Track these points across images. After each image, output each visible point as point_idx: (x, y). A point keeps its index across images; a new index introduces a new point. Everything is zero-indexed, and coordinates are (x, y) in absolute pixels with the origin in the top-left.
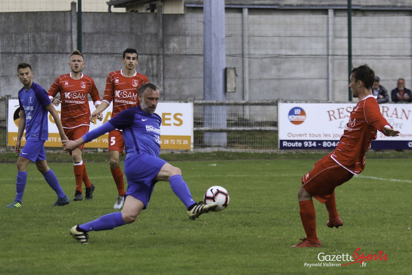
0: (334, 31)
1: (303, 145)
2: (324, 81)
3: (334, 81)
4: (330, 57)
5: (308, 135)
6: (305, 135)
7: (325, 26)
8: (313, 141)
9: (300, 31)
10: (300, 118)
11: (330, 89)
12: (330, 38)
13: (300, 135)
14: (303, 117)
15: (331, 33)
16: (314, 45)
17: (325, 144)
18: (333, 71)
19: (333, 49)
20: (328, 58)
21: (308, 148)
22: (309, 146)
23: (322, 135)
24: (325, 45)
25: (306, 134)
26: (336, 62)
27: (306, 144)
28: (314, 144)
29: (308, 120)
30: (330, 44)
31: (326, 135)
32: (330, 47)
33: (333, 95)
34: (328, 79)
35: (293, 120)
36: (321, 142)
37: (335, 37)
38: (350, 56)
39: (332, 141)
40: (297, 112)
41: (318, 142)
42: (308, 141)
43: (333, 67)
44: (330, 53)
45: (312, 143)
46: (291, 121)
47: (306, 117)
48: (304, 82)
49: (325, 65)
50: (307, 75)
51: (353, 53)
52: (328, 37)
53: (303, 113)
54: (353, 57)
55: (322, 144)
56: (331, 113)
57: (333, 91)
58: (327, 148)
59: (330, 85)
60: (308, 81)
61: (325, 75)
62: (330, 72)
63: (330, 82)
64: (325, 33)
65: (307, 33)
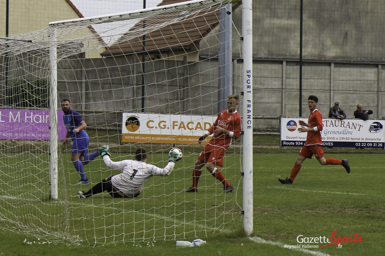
0: (286, 74)
1: (295, 144)
2: (279, 105)
3: (285, 105)
4: (283, 90)
6: (296, 138)
7: (281, 71)
9: (266, 74)
11: (283, 110)
12: (284, 79)
14: (295, 127)
15: (284, 75)
16: (274, 83)
18: (285, 99)
19: (286, 85)
21: (298, 146)
22: (299, 144)
24: (280, 83)
26: (287, 93)
27: (297, 143)
30: (284, 82)
32: (283, 84)
33: (285, 113)
34: (282, 103)
37: (287, 78)
38: (301, 90)
40: (292, 123)
42: (298, 141)
43: (285, 97)
44: (284, 87)
46: (288, 129)
47: (297, 127)
48: (268, 105)
49: (280, 95)
50: (270, 101)
51: (303, 88)
52: (282, 78)
53: (295, 124)
57: (285, 111)
59: (283, 107)
60: (270, 104)
61: (280, 101)
62: (283, 99)
64: (280, 76)
65: (270, 75)
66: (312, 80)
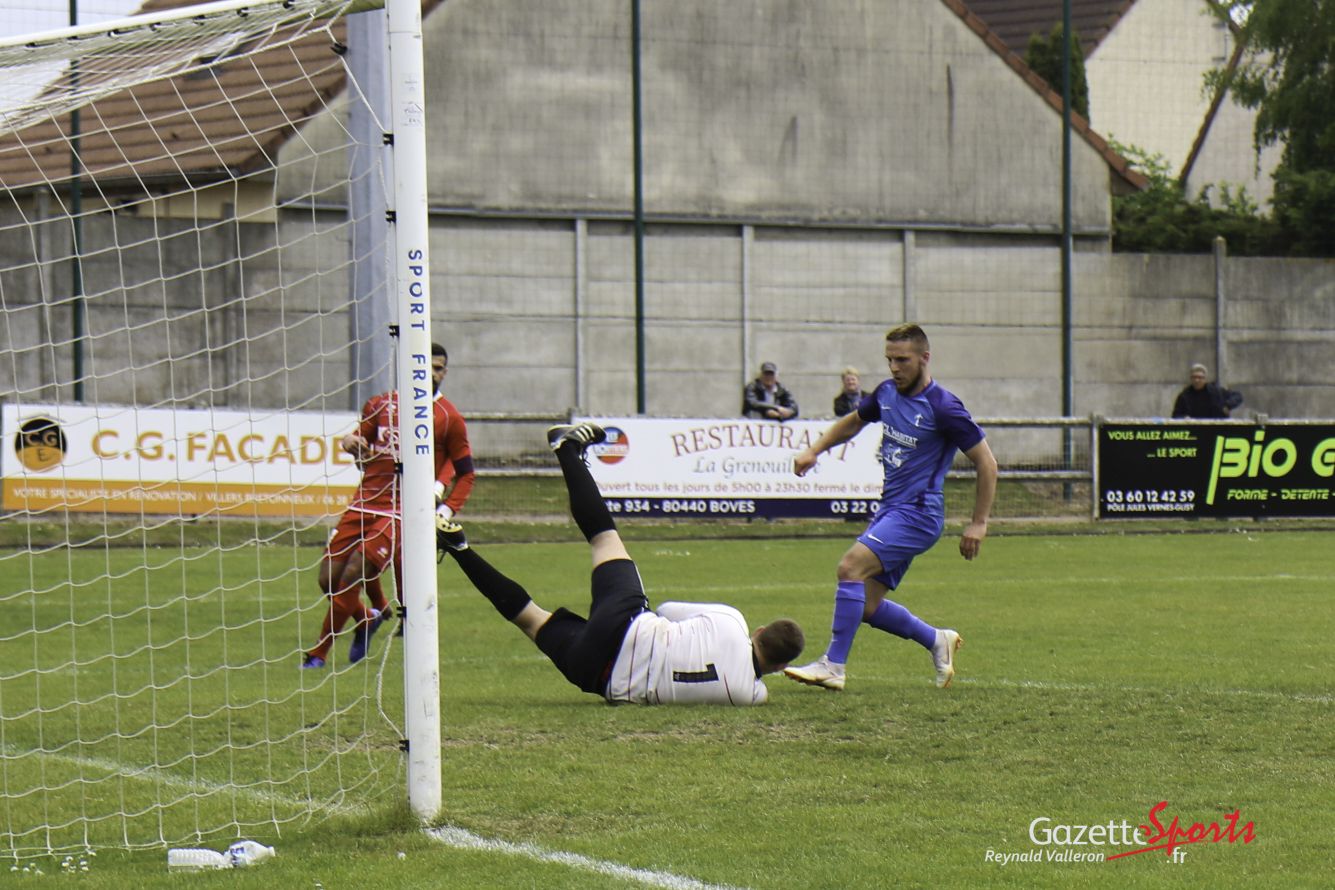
0: (587, 264)
1: (623, 507)
2: (567, 372)
3: (588, 372)
4: (580, 321)
5: (633, 487)
6: (626, 488)
7: (569, 255)
8: (642, 500)
9: (516, 265)
10: (618, 449)
11: (581, 389)
12: (581, 281)
13: (617, 487)
14: (622, 448)
15: (581, 270)
16: (545, 295)
17: (667, 507)
18: (586, 351)
19: (587, 304)
20: (576, 323)
21: (633, 514)
22: (636, 510)
23: (661, 487)
24: (569, 294)
25: (628, 485)
26: (592, 331)
27: (629, 506)
28: (646, 507)
29: (633, 453)
30: (581, 293)
31: (669, 488)
32: (580, 299)
33: (587, 401)
34: (576, 367)
35: (603, 454)
36: (660, 501)
37: (590, 278)
38: (639, 319)
39: (681, 500)
40: (611, 436)
41: (652, 501)
42: (632, 499)
43: (585, 344)
44: (581, 311)
45: (641, 505)
46: (600, 458)
47: (628, 448)
48: (526, 373)
49: (570, 337)
50: (533, 359)
51: (647, 312)
52: (575, 277)
53: (622, 438)
54: (646, 322)
55: (661, 505)
56: (679, 440)
57: (587, 393)
58: (671, 514)
59: (581, 381)
60: (535, 371)
61: (569, 357)
62: (581, 353)
63: (581, 374)
64: (567, 270)
65: (530, 269)
66: (679, 287)
